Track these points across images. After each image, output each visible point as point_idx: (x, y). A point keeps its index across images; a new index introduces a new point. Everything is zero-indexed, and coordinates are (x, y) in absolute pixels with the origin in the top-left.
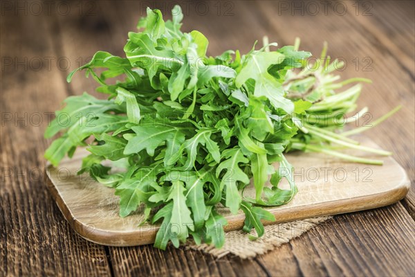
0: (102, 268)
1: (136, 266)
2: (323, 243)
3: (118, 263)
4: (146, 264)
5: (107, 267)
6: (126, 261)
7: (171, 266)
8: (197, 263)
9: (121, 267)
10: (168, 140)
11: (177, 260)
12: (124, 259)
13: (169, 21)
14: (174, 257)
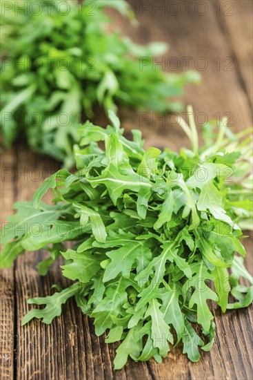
0: (6, 369)
1: (37, 372)
2: (221, 355)
3: (21, 365)
4: (47, 369)
5: (11, 369)
6: (29, 363)
7: (70, 375)
8: (95, 373)
9: (23, 371)
10: (138, 258)
11: (77, 366)
12: (28, 360)
13: (109, 126)
14: (75, 363)
